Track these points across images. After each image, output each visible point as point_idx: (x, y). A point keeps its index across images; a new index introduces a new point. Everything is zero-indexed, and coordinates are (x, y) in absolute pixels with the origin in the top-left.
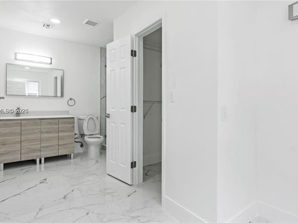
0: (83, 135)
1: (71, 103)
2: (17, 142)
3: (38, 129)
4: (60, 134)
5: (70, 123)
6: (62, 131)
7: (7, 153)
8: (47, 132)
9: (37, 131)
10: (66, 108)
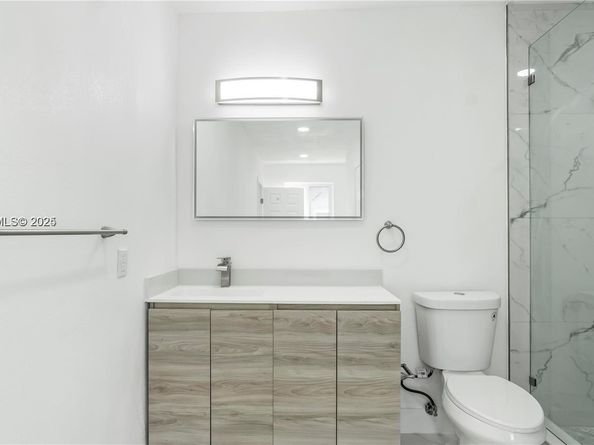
0: (432, 372)
1: (390, 239)
2: (199, 385)
3: (262, 344)
4: (345, 373)
5: (379, 329)
6: (349, 361)
7: (170, 422)
8: (296, 360)
9: (260, 351)
10: (372, 259)
